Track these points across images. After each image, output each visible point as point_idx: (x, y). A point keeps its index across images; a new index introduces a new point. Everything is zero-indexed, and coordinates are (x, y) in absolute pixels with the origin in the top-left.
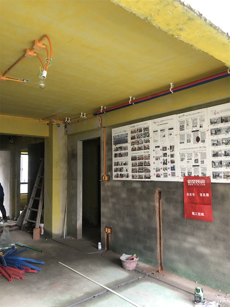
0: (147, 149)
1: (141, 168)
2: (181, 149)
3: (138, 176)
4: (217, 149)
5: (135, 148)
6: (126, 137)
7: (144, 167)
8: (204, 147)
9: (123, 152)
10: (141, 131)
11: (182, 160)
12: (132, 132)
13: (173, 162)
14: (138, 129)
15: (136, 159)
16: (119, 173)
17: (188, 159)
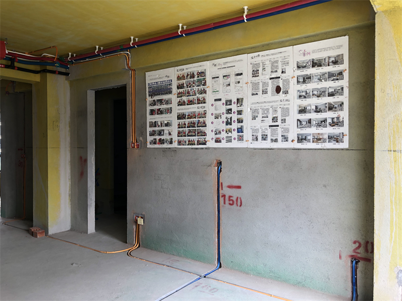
0: (202, 103)
1: (193, 130)
2: (253, 104)
3: (187, 142)
4: (304, 103)
5: (184, 101)
6: (170, 85)
7: (196, 128)
8: (287, 100)
9: (164, 107)
10: (194, 77)
11: (254, 118)
12: (179, 78)
13: (240, 121)
14: (189, 74)
15: (185, 118)
16: (158, 138)
17: (263, 117)
